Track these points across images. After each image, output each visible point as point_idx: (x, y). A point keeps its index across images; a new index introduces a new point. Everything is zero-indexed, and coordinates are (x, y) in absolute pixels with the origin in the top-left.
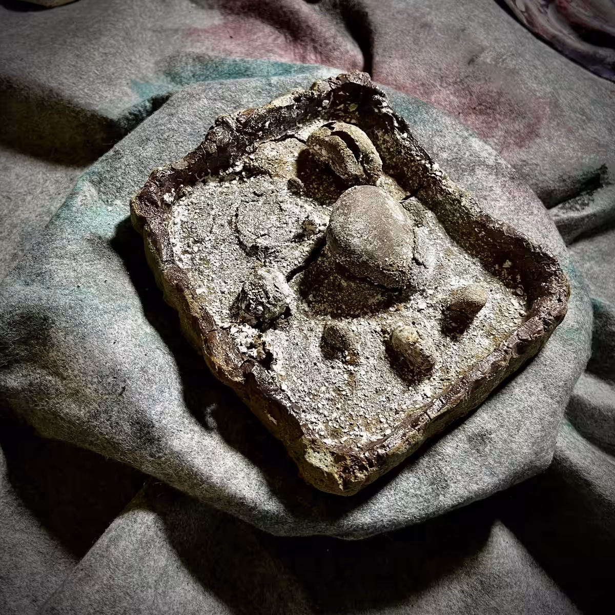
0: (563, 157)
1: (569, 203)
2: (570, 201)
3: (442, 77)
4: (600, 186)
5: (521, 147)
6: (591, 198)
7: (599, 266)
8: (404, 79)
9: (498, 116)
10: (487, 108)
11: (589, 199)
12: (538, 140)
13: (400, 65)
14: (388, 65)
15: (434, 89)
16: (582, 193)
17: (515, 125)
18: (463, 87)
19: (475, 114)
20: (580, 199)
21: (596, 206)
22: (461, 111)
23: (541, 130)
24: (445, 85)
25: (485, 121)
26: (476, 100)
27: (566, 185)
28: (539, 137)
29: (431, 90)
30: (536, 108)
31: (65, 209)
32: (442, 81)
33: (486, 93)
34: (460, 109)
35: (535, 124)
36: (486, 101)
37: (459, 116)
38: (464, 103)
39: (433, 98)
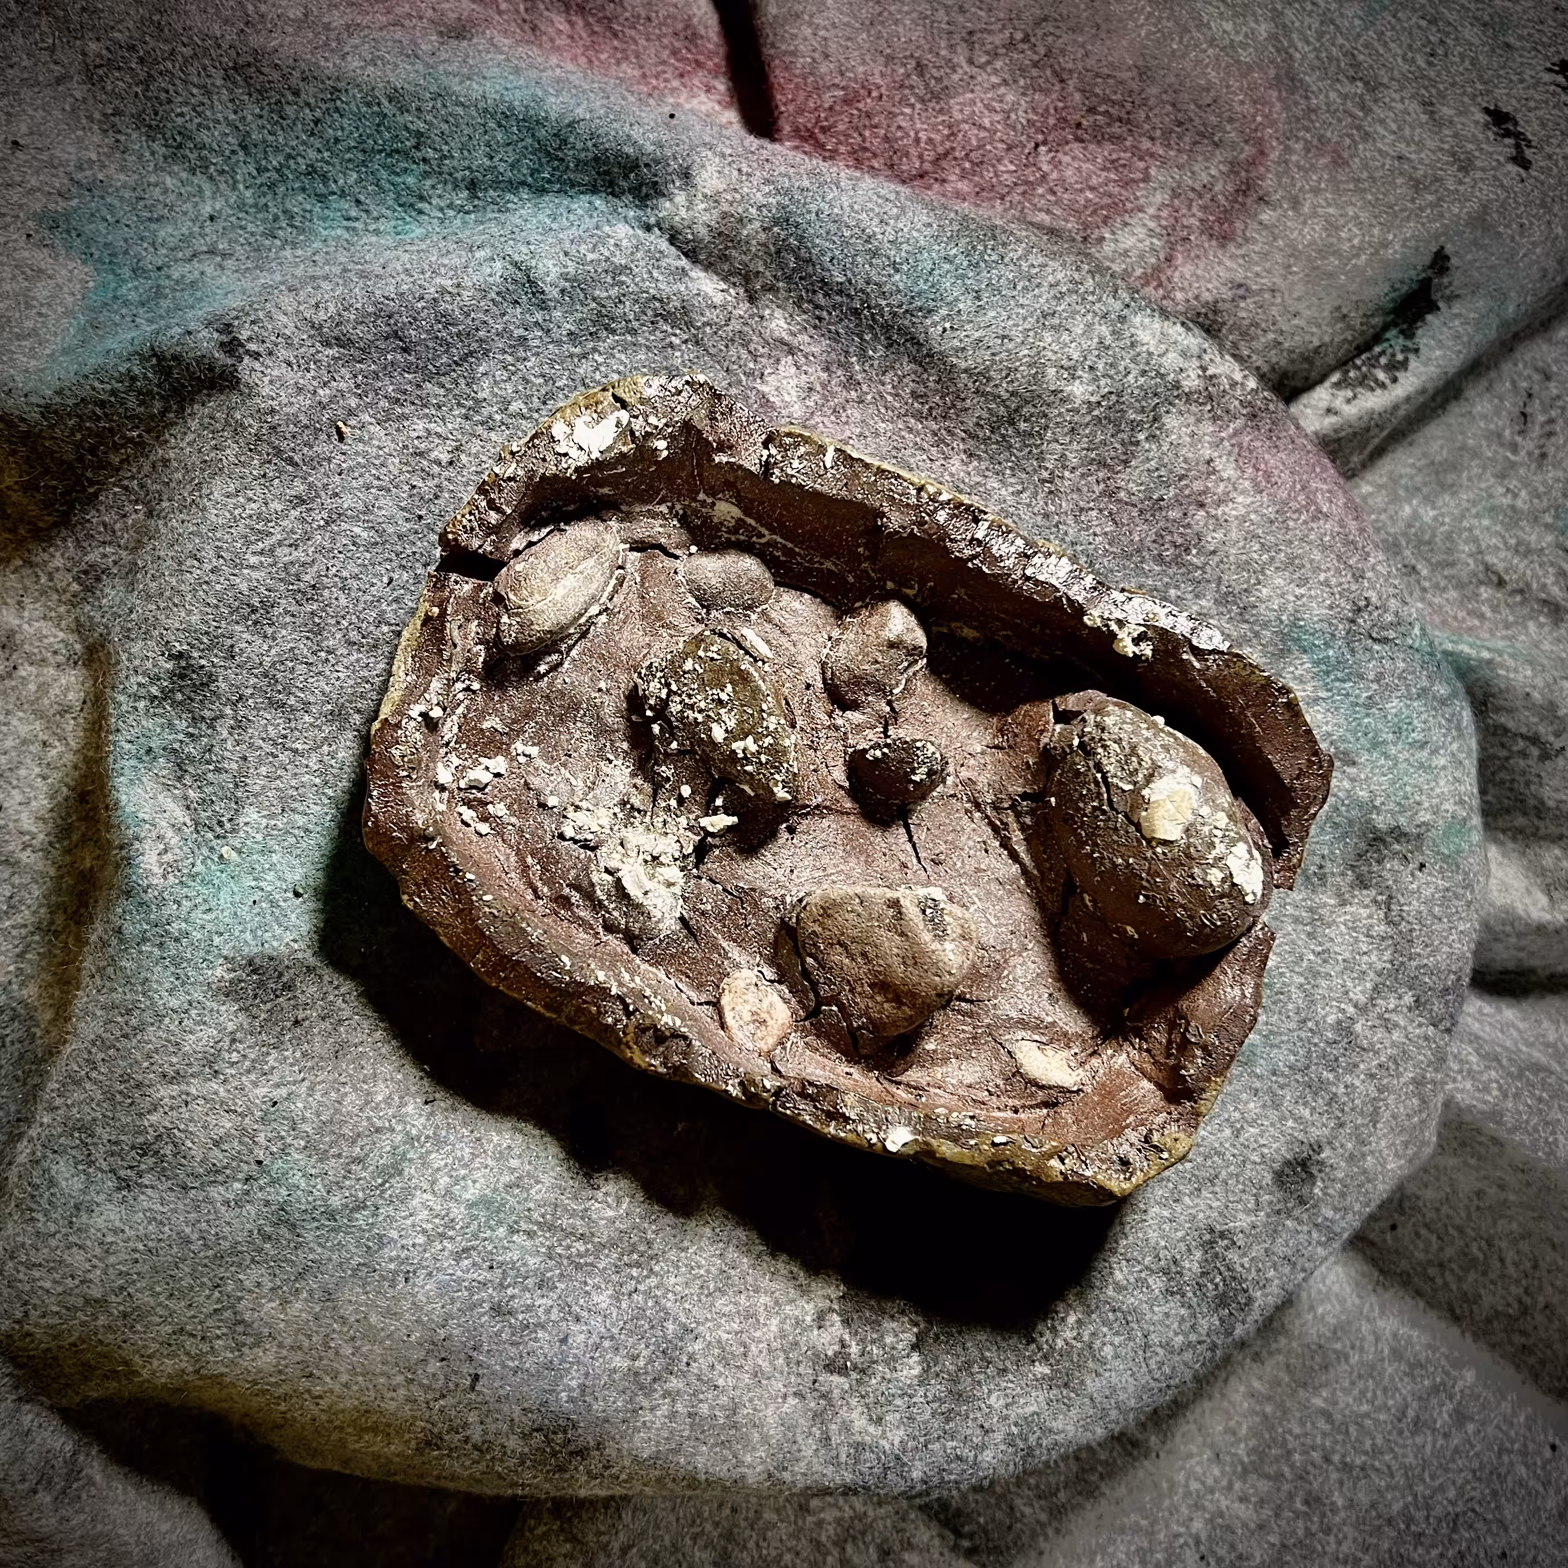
0: (1337, 253)
1: (1359, 368)
2: (1358, 362)
3: (971, 33)
4: (1433, 307)
5: (1224, 239)
6: (1409, 344)
8: (864, 62)
9: (1146, 144)
10: (1112, 119)
11: (1405, 350)
12: (1267, 216)
13: (846, 19)
14: (810, 24)
15: (956, 77)
16: (1388, 335)
17: (1196, 168)
18: (1036, 58)
19: (1082, 141)
20: (1383, 353)
21: (1425, 364)
22: (1040, 137)
23: (1269, 182)
24: (983, 59)
25: (1113, 162)
26: (1077, 96)
27: (1349, 327)
28: (1267, 203)
29: (946, 82)
30: (1248, 108)
31: (129, 905)
32: (971, 46)
33: (1105, 70)
34: (1036, 132)
35: (1252, 163)
36: (1106, 100)
37: (1038, 155)
38: (1047, 110)
39: (958, 107)
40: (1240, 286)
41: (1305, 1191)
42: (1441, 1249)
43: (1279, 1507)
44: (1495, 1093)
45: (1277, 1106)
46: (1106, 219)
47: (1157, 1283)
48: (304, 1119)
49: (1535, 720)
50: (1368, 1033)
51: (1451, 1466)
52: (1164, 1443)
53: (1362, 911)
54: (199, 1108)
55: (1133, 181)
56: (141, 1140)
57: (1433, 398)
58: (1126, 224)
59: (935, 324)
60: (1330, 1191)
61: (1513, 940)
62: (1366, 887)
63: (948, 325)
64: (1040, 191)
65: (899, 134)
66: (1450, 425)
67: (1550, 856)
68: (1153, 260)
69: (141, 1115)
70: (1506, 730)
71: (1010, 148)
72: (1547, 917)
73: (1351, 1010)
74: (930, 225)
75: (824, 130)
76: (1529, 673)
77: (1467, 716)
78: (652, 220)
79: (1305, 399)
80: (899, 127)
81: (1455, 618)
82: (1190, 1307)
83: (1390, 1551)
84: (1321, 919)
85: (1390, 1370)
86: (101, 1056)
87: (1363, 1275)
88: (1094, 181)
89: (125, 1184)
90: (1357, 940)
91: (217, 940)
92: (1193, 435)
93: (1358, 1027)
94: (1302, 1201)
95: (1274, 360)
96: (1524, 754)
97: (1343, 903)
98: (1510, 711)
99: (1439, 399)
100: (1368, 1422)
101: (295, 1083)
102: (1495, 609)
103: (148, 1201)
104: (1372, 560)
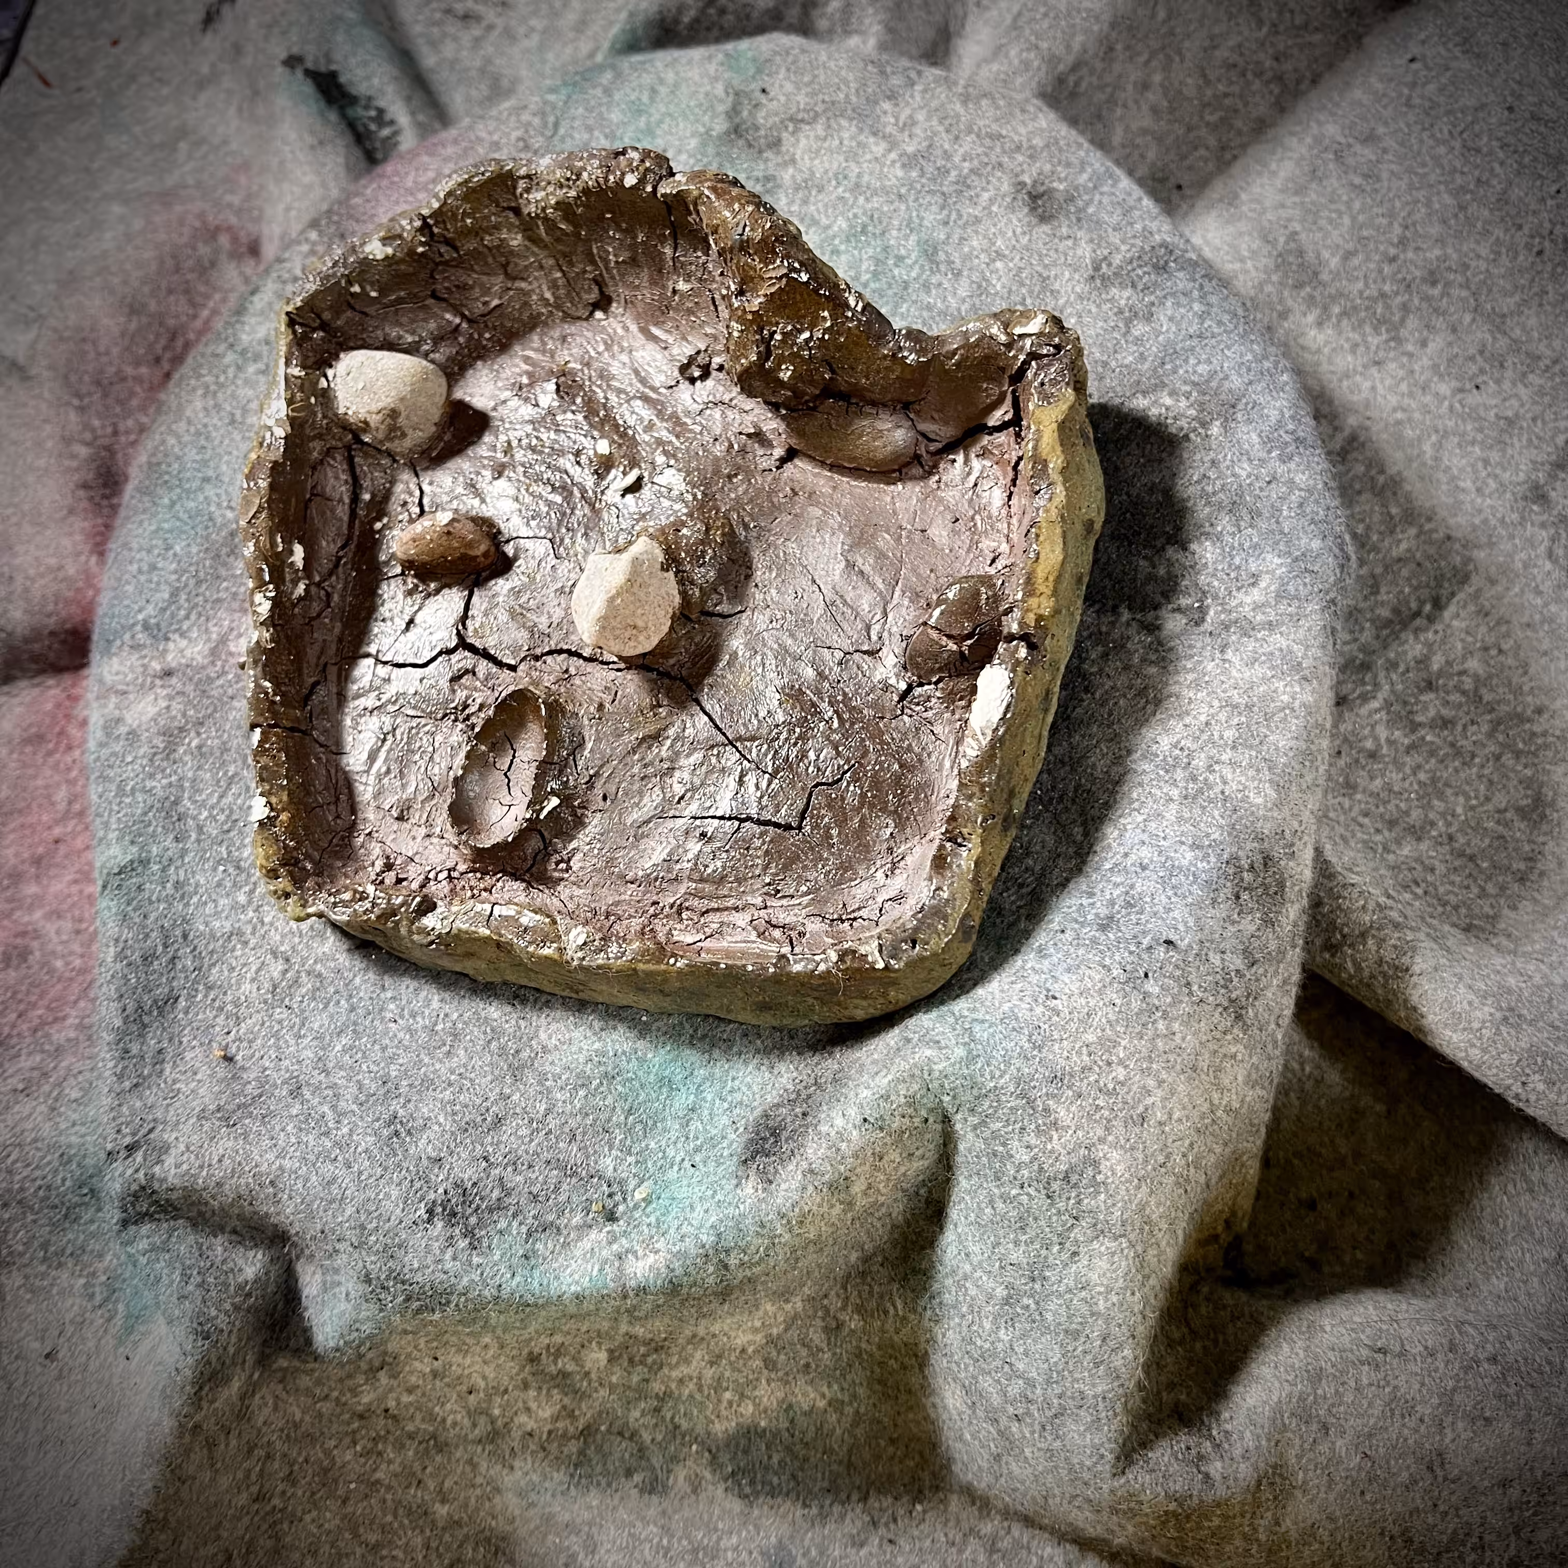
4: (335, 75)
20: (366, 124)
21: (385, 93)
41: (1061, 197)
45: (976, 222)
47: (1139, 328)
53: (801, 145)
60: (1063, 175)
62: (780, 141)
73: (893, 156)
82: (1165, 297)
84: (806, 181)
94: (1070, 200)
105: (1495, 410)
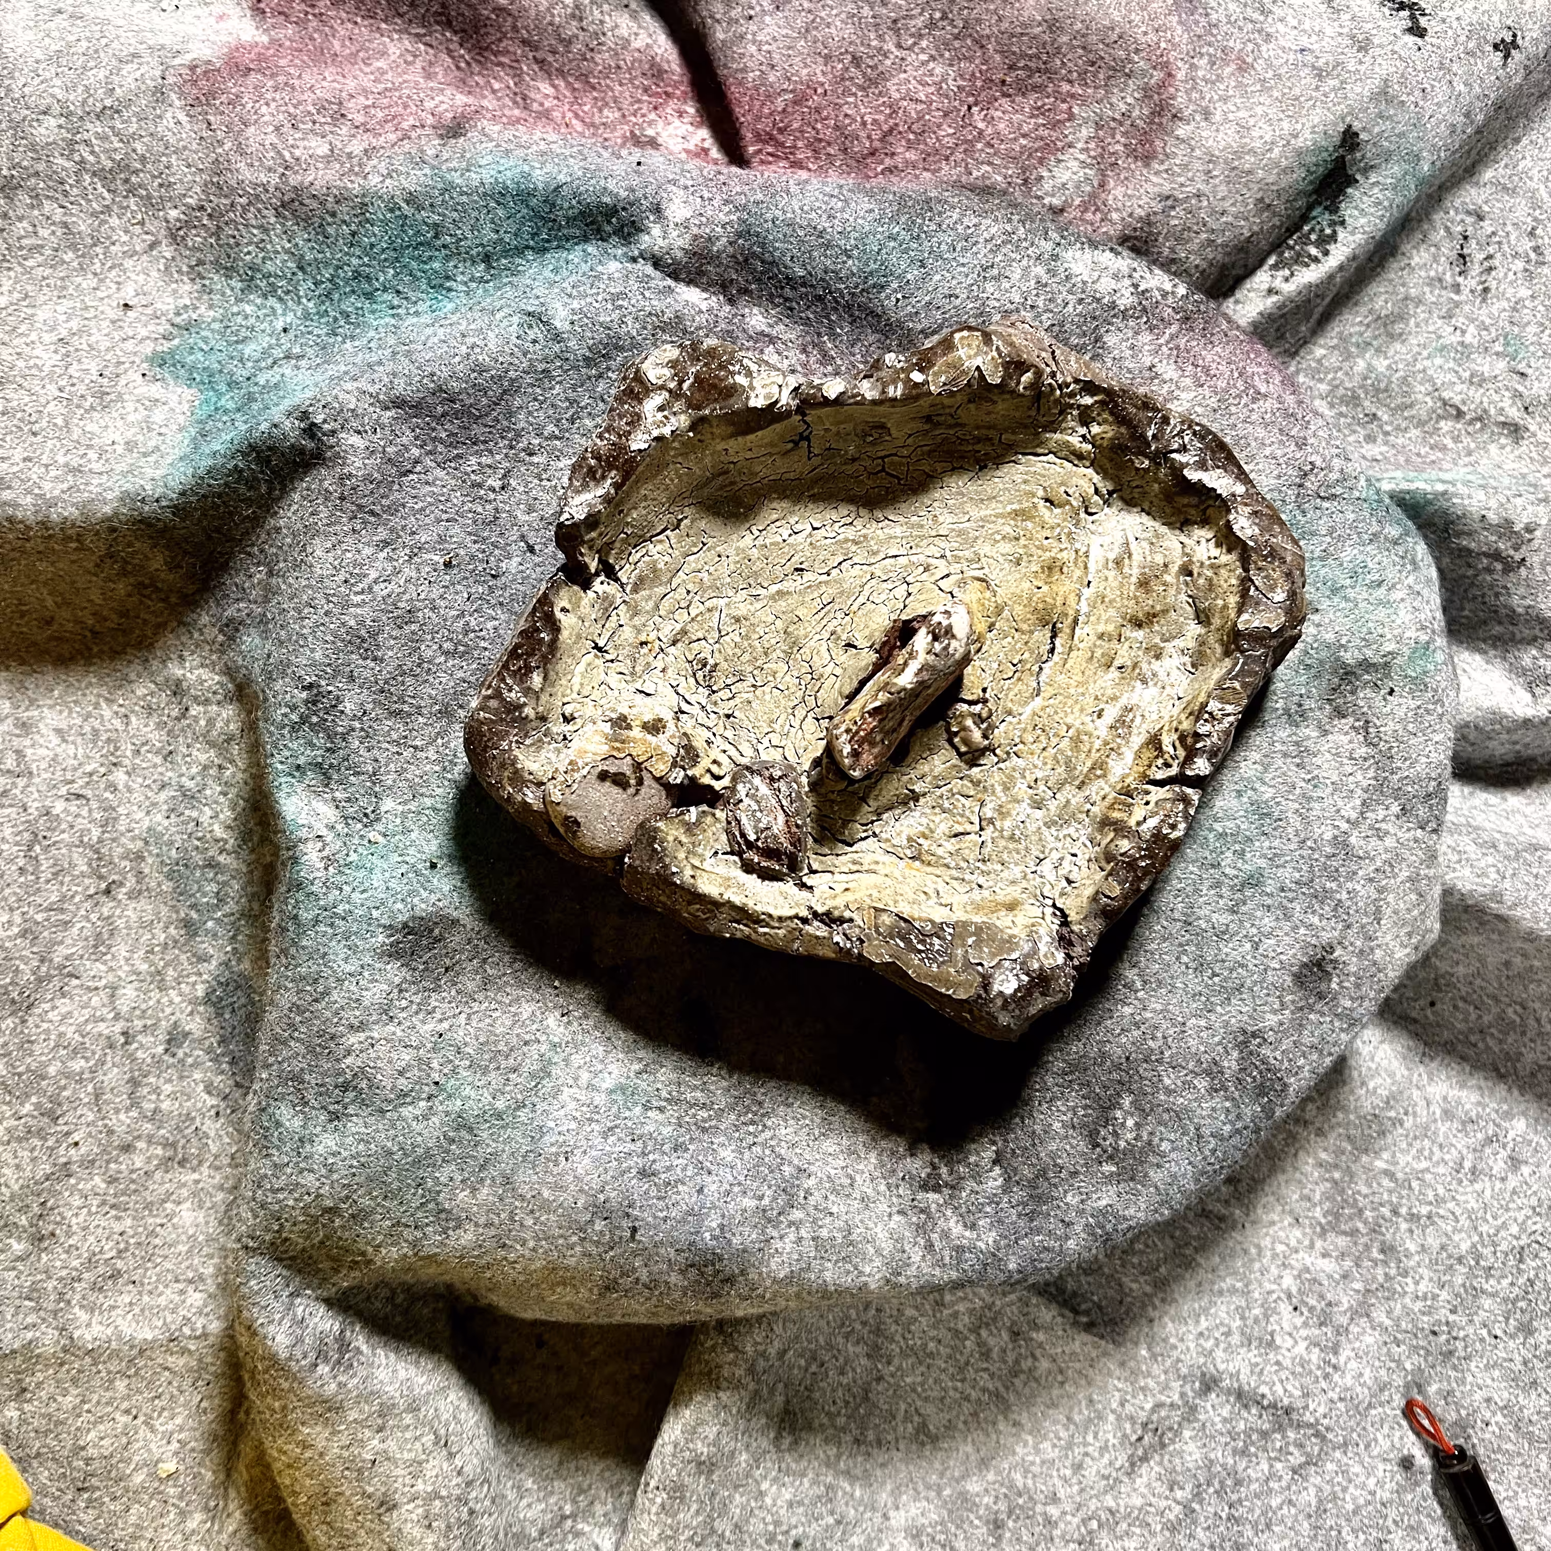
0: (1252, 151)
1: (1292, 248)
2: (1291, 242)
3: (895, 21)
4: (1351, 181)
5: (1147, 159)
6: (1335, 218)
7: (1386, 358)
8: (806, 66)
9: (1065, 87)
10: (1031, 72)
11: (1332, 224)
12: (1182, 131)
13: (784, 32)
14: (754, 42)
15: (888, 62)
16: (1314, 213)
17: (1114, 100)
18: (956, 31)
19: (1010, 96)
20: (1312, 230)
21: (1352, 233)
22: (971, 99)
23: (1180, 100)
24: (910, 42)
25: (1039, 108)
26: (998, 57)
27: (1274, 214)
28: (1181, 119)
29: (880, 68)
30: (1152, 37)
31: (300, 896)
32: (897, 32)
33: (1019, 30)
34: (968, 96)
35: (1162, 85)
36: (1023, 55)
37: (972, 115)
38: (973, 74)
39: (893, 89)
40: (1168, 198)
41: (1323, 986)
42: (1480, 1017)
43: (1359, 1258)
44: (1494, 876)
45: (1287, 917)
46: (1041, 161)
47: (1202, 1084)
48: (466, 1044)
49: (1494, 538)
50: (1362, 843)
51: (1511, 1205)
52: (1247, 1215)
53: (1342, 737)
54: (382, 1049)
55: (1059, 121)
56: (341, 1080)
57: (1370, 259)
58: (1060, 161)
59: (888, 297)
60: (1346, 984)
61: (1505, 737)
62: (1344, 717)
63: (899, 296)
64: (979, 146)
65: (847, 121)
66: (1391, 281)
67: (1528, 657)
68: (1088, 188)
69: (338, 1060)
70: (1469, 551)
71: (946, 115)
72: (1530, 712)
73: (1344, 826)
74: (871, 211)
75: (781, 131)
76: (1483, 498)
77: (1421, 549)
78: (636, 253)
79: (1248, 284)
80: (846, 115)
81: (1418, 455)
82: (1234, 1099)
83: (1464, 1285)
84: (1307, 750)
85: (1443, 1129)
86: (298, 1019)
87: (1409, 1049)
88: (1025, 128)
89: (335, 1117)
90: (1342, 764)
91: (375, 914)
92: (1132, 348)
93: (1353, 840)
94: (1321, 996)
95: (1210, 257)
96: (1489, 570)
97: (1325, 733)
98: (1469, 534)
99: (1376, 260)
100: (1428, 1177)
101: (454, 1016)
102: (1456, 439)
103: (355, 1126)
104: (1313, 428)
105: (1278, 1328)
